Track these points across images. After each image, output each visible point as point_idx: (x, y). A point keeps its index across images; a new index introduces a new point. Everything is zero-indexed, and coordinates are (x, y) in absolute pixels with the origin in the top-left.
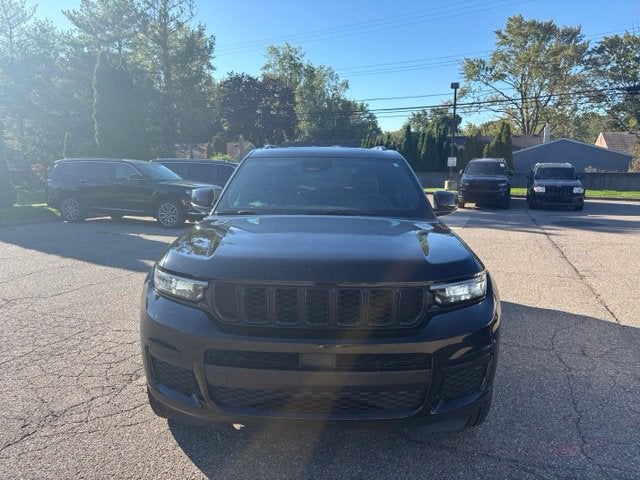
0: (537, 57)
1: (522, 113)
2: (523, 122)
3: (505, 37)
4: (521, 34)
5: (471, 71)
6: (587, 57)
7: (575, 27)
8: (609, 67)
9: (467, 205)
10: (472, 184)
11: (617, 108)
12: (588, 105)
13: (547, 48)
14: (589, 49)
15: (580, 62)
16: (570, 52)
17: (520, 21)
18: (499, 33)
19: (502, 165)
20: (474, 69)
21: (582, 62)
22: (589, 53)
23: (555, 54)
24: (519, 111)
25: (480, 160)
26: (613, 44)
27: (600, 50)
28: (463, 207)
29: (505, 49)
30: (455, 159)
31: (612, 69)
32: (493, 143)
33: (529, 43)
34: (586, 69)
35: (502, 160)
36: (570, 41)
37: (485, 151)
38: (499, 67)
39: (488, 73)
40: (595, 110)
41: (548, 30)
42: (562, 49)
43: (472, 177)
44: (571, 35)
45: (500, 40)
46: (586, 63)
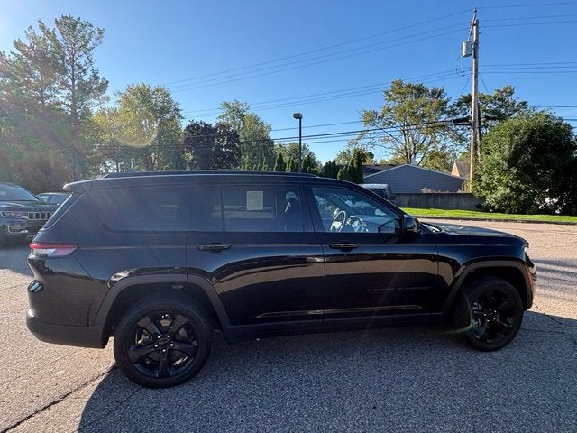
3: (390, 95)
4: (401, 93)
5: (368, 119)
6: (449, 109)
7: (439, 88)
16: (435, 105)
17: (400, 85)
18: (386, 93)
20: (370, 118)
21: (446, 112)
22: (450, 106)
26: (468, 100)
27: (459, 105)
29: (392, 104)
34: (449, 118)
36: (436, 98)
37: (339, 174)
38: (387, 116)
39: (380, 121)
41: (420, 90)
44: (437, 94)
45: (388, 97)
46: (449, 113)
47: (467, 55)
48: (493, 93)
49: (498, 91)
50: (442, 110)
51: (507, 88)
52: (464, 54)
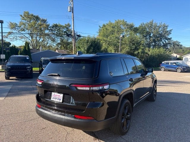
0: (35, 25)
1: (32, 42)
2: (32, 46)
4: (29, 17)
5: (12, 26)
6: (50, 28)
7: (45, 19)
8: (55, 32)
9: (11, 78)
10: (13, 67)
11: (59, 44)
12: (51, 42)
13: (38, 23)
14: (50, 26)
15: (48, 29)
16: (45, 26)
18: (21, 16)
19: (27, 58)
22: (50, 27)
23: (40, 25)
24: (31, 42)
25: (17, 56)
26: (56, 26)
27: (53, 27)
28: (9, 79)
29: (24, 21)
30: (4, 55)
31: (56, 33)
32: (22, 50)
33: (32, 21)
34: (50, 32)
35: (27, 56)
36: (44, 23)
37: (19, 53)
38: (23, 27)
39: (19, 28)
40: (53, 44)
41: (37, 18)
42: (42, 25)
43: (12, 64)
44: (44, 21)
45: (22, 18)
46: (50, 30)
47: (70, 11)
48: (64, 25)
49: (66, 24)
50: (47, 29)
51: (69, 24)
52: (69, 11)
